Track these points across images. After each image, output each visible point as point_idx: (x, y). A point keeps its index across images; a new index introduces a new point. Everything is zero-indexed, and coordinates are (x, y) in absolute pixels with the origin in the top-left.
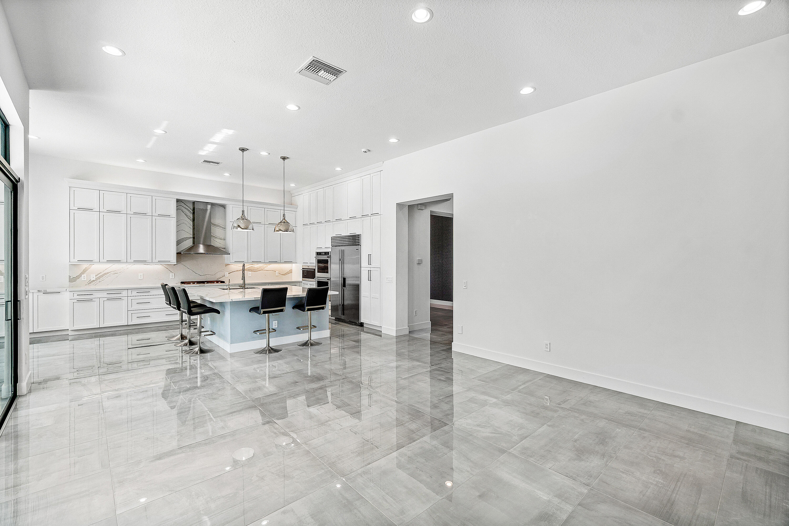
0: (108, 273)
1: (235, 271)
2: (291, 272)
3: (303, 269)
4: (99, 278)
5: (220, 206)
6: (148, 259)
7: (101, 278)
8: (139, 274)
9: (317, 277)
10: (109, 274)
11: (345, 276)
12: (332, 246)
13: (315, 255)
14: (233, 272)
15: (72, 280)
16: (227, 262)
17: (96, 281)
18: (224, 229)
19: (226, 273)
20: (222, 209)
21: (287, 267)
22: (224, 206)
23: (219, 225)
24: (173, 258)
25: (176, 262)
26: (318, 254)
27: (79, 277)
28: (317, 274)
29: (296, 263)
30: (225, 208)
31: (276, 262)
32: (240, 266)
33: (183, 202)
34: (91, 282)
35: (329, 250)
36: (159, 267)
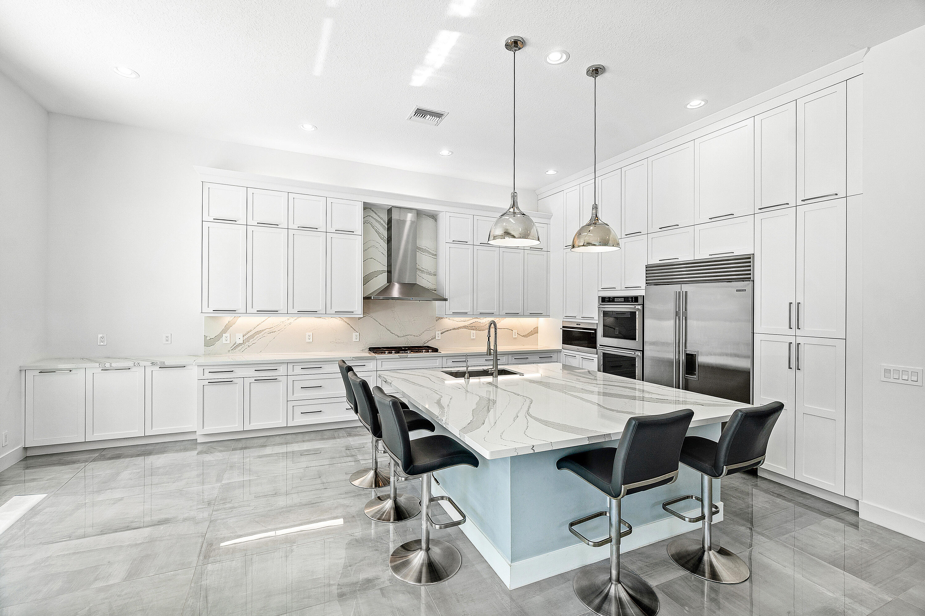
0: (261, 331)
1: (451, 330)
2: (535, 331)
3: (564, 327)
4: (248, 340)
5: (427, 216)
6: (320, 307)
7: (251, 341)
8: (307, 334)
9: (600, 345)
10: (262, 333)
11: (691, 350)
12: (646, 283)
13: (596, 302)
14: (447, 331)
15: (209, 342)
16: (438, 314)
17: (243, 345)
18: (434, 257)
19: (437, 332)
20: (431, 221)
21: (529, 322)
22: (434, 217)
23: (427, 249)
24: (358, 307)
25: (362, 314)
26: (604, 300)
27: (218, 337)
28: (601, 340)
29: (548, 316)
30: (436, 220)
31: (516, 315)
32: (458, 320)
33: (372, 210)
34: (236, 346)
35: (642, 293)
36: (336, 322)
